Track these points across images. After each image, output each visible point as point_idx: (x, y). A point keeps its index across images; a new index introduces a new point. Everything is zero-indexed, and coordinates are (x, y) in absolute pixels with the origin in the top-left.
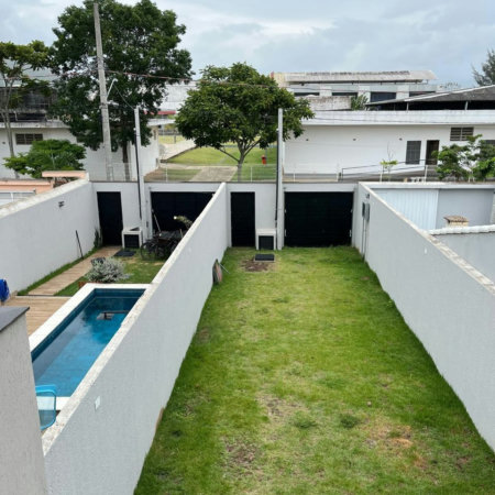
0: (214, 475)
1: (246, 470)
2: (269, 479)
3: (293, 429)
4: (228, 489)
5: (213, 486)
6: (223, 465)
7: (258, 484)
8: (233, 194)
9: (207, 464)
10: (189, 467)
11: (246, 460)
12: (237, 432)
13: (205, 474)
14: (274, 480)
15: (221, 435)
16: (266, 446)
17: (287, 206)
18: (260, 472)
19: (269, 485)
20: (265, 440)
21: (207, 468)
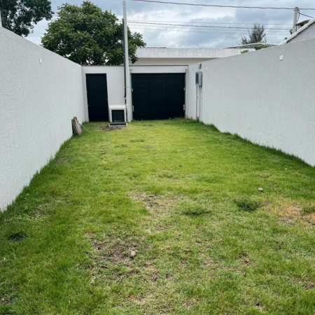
0: (75, 281)
1: (129, 269)
2: (167, 276)
3: (183, 217)
4: (101, 299)
5: (74, 298)
6: (89, 266)
7: (153, 285)
8: (87, 75)
9: (64, 268)
10: (29, 275)
11: (126, 255)
12: (108, 227)
13: (58, 281)
14: (177, 276)
15: (85, 232)
16: (152, 238)
17: (133, 86)
18: (151, 269)
19: (170, 283)
20: (149, 231)
21: (62, 273)
